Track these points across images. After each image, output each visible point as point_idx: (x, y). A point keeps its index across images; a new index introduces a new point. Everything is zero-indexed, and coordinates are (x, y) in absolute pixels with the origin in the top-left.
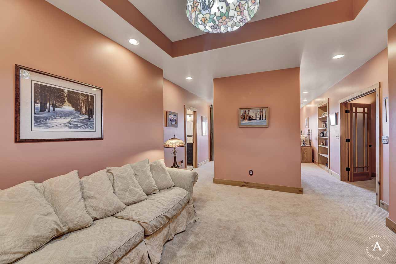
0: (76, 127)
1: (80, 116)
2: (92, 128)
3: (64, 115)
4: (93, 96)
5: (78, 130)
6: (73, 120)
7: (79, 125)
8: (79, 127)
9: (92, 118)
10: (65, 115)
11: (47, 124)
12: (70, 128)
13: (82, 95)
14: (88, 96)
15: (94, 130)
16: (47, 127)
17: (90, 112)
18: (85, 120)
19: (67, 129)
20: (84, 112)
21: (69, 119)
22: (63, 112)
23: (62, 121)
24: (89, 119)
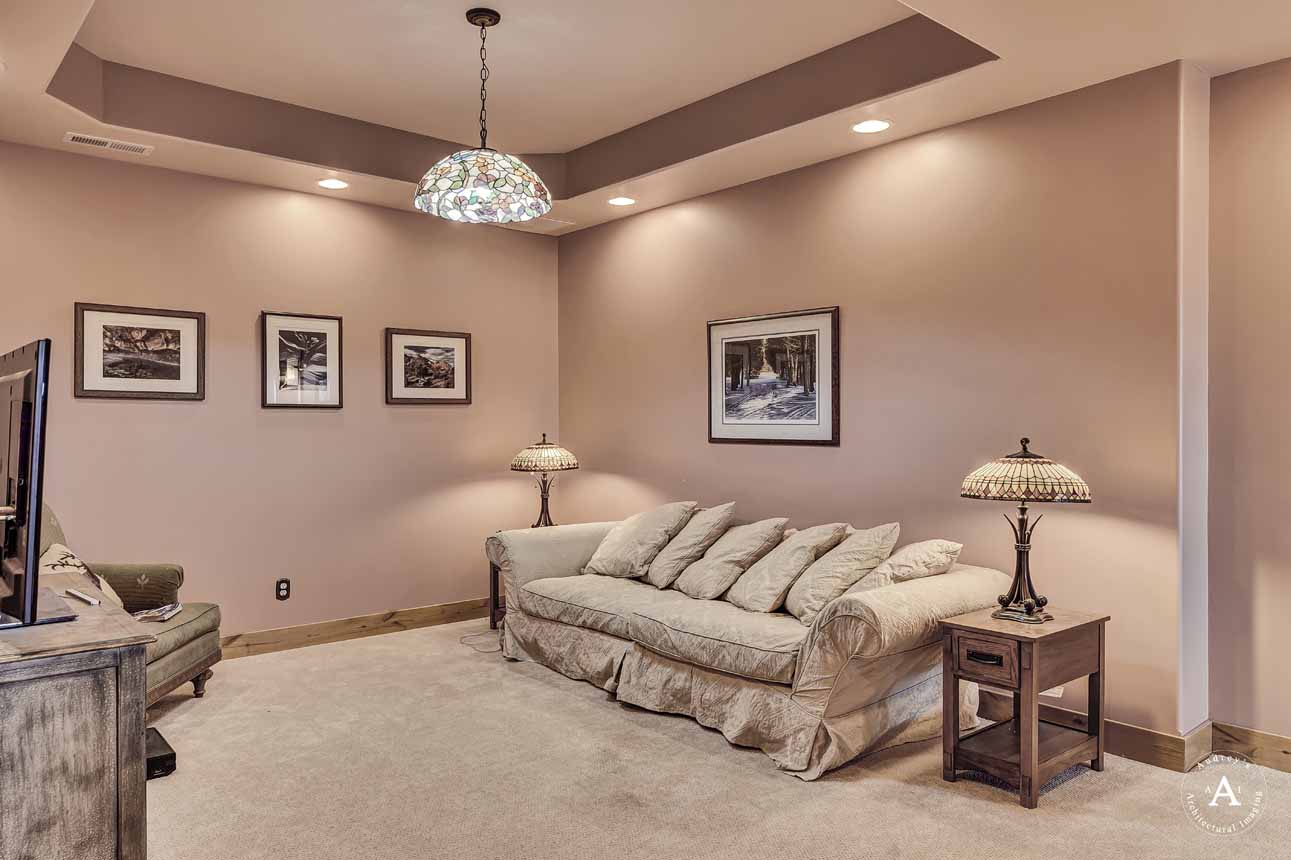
0: (781, 414)
1: (788, 390)
2: (812, 416)
3: (761, 391)
4: (814, 336)
5: (785, 421)
6: (776, 400)
7: (786, 411)
8: (786, 414)
9: (812, 389)
10: (763, 390)
11: (739, 410)
12: (771, 417)
13: (792, 342)
14: (803, 338)
15: (816, 422)
16: (740, 417)
17: (808, 379)
18: (797, 398)
19: (766, 420)
20: (795, 380)
21: (770, 399)
22: (760, 385)
23: (760, 403)
24: (805, 393)
